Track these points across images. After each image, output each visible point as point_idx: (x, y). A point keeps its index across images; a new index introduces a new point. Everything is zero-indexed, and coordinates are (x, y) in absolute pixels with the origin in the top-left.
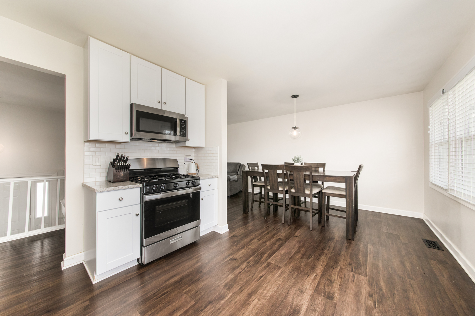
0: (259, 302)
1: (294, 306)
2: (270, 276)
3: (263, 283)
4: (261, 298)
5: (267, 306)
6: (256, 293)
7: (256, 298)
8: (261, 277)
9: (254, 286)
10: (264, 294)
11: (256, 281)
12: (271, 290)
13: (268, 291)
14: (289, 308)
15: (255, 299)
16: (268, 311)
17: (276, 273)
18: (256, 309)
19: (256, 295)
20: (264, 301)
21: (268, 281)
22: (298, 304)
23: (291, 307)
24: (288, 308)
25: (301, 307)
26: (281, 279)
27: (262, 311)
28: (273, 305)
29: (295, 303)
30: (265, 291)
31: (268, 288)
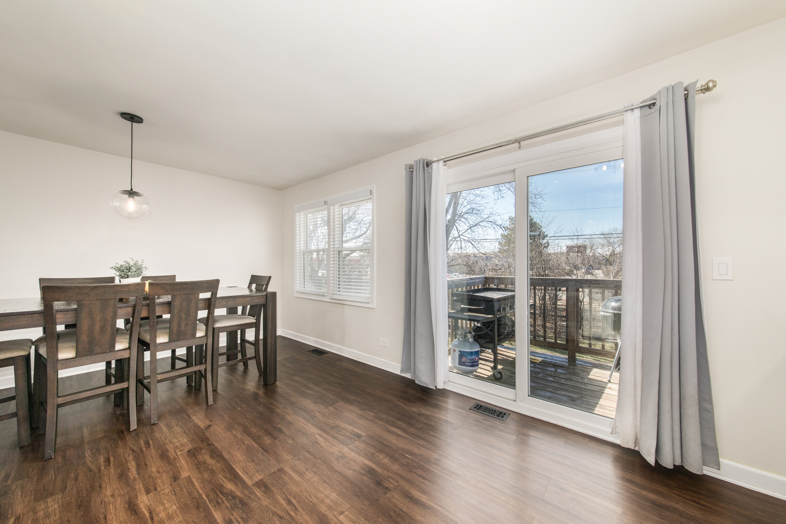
0: (346, 513)
1: (363, 472)
2: (294, 488)
3: (307, 501)
4: (339, 510)
5: (356, 503)
6: (325, 515)
7: (336, 517)
8: (289, 502)
9: (308, 518)
10: (331, 504)
11: (295, 513)
12: (327, 493)
13: (327, 497)
14: (365, 477)
15: (338, 519)
16: (365, 503)
17: (291, 478)
18: (359, 521)
19: (331, 516)
20: (345, 506)
21: (305, 494)
22: (361, 467)
23: (364, 475)
24: (364, 479)
25: (366, 465)
26: (309, 475)
27: (363, 511)
28: (356, 495)
29: (358, 469)
30: (327, 501)
31: (320, 495)
